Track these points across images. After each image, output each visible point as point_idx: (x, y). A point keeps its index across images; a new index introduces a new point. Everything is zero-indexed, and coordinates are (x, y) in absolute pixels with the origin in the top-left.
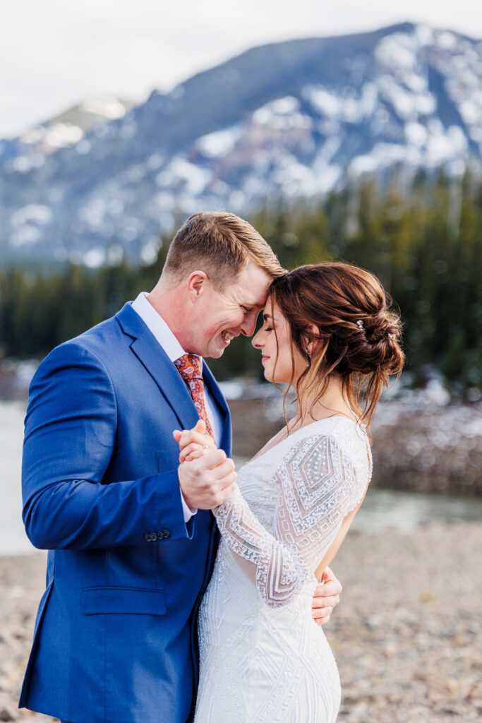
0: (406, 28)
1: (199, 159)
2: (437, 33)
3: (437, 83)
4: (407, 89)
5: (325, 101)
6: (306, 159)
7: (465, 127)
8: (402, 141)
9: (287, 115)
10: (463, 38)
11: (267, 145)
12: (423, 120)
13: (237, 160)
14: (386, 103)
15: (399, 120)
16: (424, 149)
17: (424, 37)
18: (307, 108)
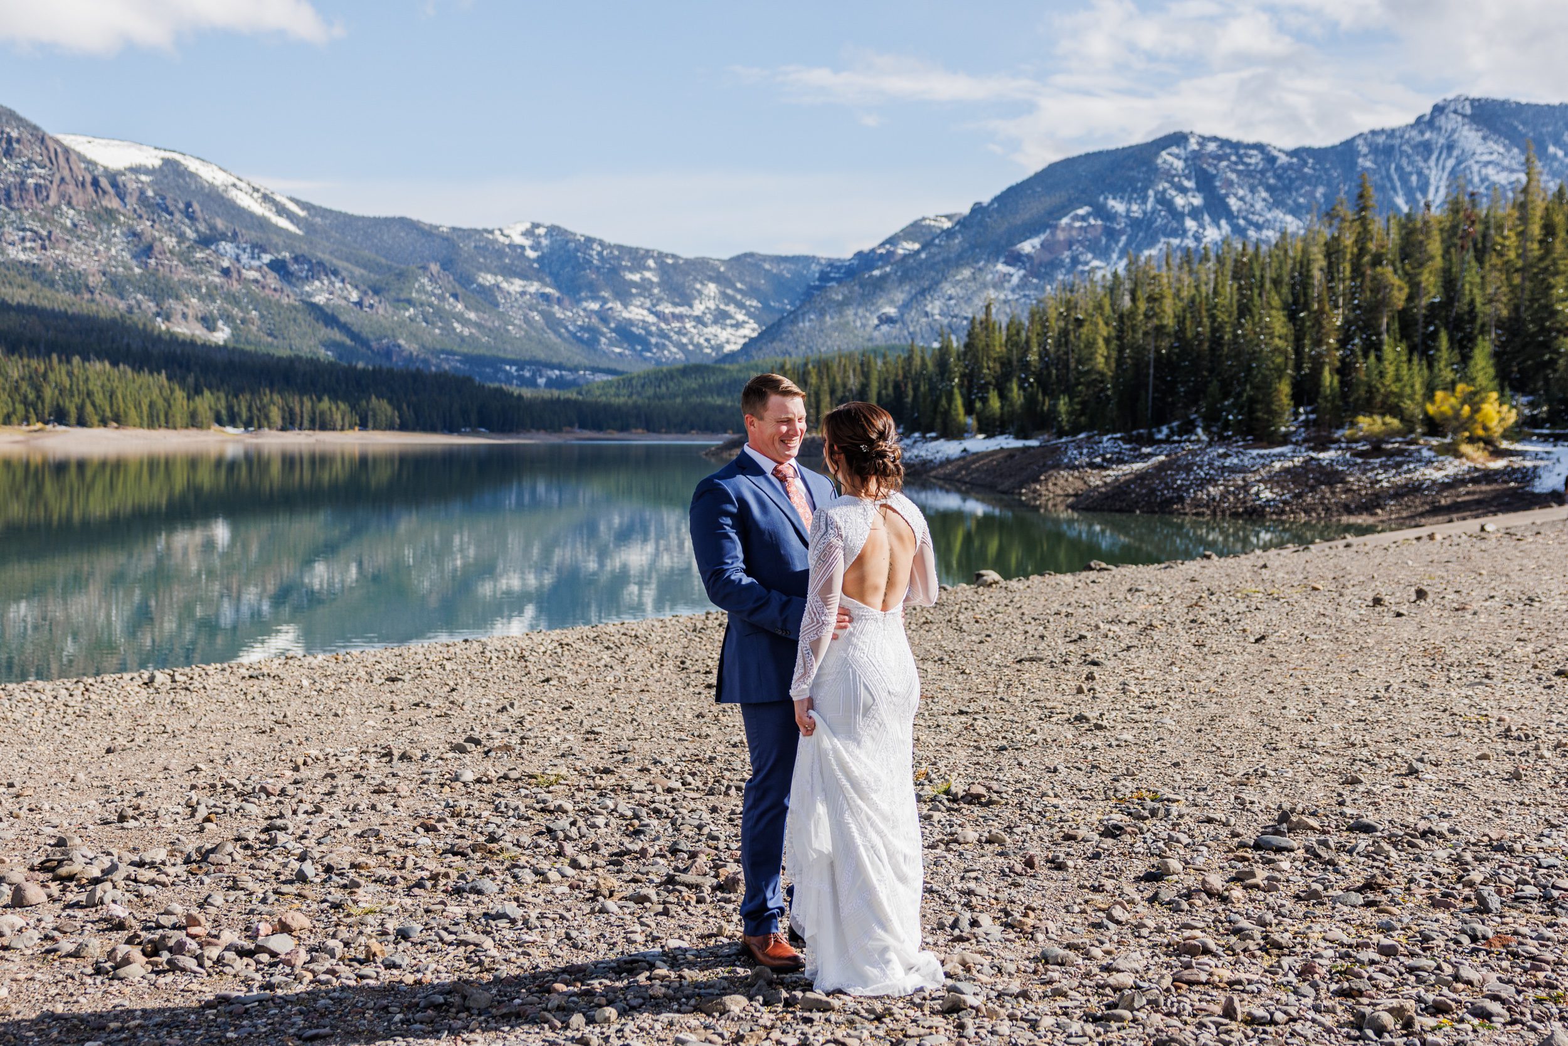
0: (1179, 139)
1: (1015, 259)
2: (1204, 140)
3: (1205, 182)
4: (1183, 190)
5: (1117, 206)
6: (1103, 253)
7: (1230, 216)
8: (1183, 233)
9: (1083, 218)
10: (1224, 143)
11: (1070, 244)
12: (1195, 213)
13: (1047, 257)
14: (1164, 201)
15: (1177, 215)
16: (1197, 238)
17: (1193, 145)
18: (1101, 211)
